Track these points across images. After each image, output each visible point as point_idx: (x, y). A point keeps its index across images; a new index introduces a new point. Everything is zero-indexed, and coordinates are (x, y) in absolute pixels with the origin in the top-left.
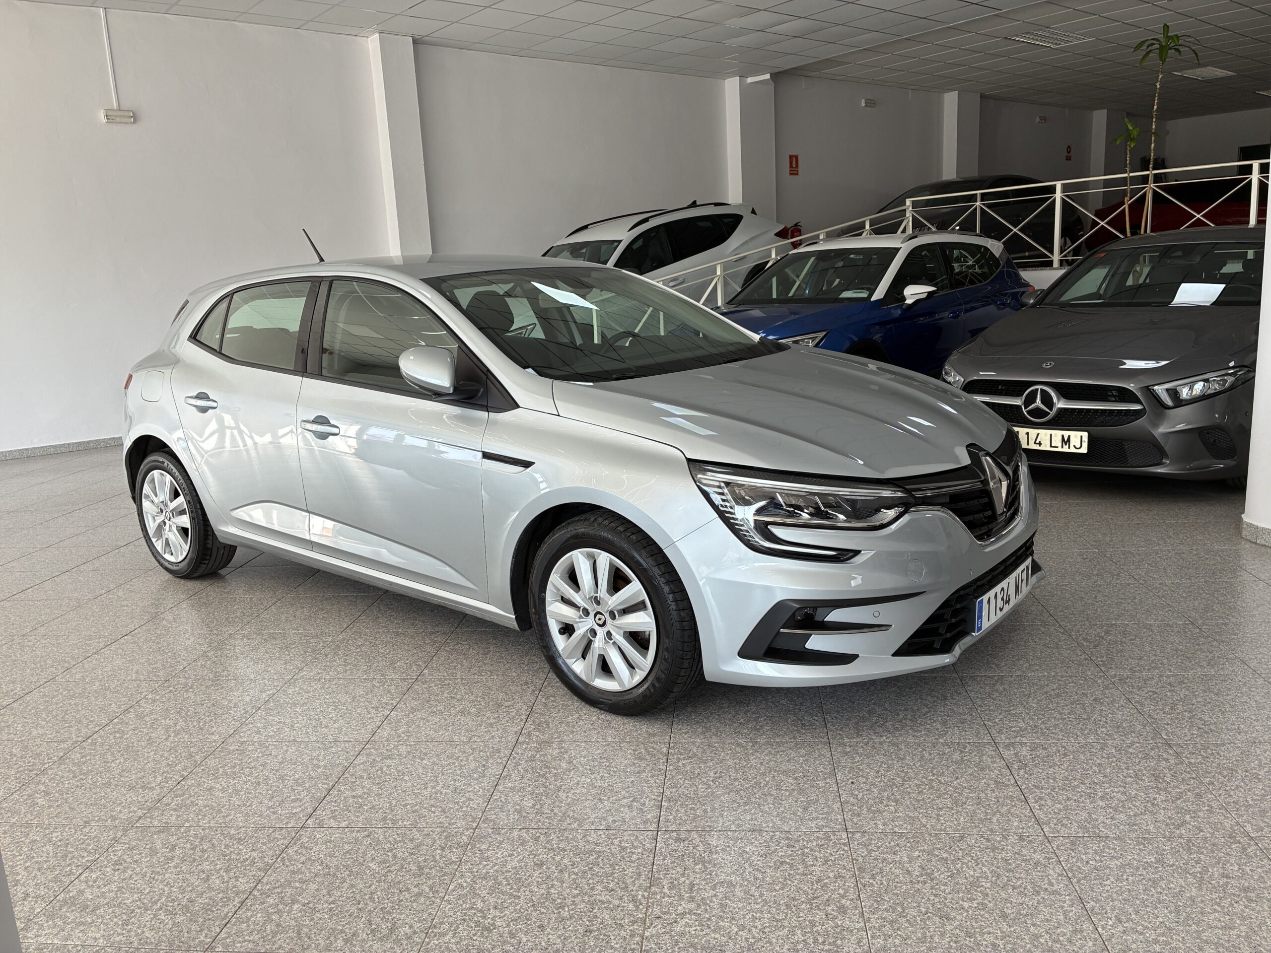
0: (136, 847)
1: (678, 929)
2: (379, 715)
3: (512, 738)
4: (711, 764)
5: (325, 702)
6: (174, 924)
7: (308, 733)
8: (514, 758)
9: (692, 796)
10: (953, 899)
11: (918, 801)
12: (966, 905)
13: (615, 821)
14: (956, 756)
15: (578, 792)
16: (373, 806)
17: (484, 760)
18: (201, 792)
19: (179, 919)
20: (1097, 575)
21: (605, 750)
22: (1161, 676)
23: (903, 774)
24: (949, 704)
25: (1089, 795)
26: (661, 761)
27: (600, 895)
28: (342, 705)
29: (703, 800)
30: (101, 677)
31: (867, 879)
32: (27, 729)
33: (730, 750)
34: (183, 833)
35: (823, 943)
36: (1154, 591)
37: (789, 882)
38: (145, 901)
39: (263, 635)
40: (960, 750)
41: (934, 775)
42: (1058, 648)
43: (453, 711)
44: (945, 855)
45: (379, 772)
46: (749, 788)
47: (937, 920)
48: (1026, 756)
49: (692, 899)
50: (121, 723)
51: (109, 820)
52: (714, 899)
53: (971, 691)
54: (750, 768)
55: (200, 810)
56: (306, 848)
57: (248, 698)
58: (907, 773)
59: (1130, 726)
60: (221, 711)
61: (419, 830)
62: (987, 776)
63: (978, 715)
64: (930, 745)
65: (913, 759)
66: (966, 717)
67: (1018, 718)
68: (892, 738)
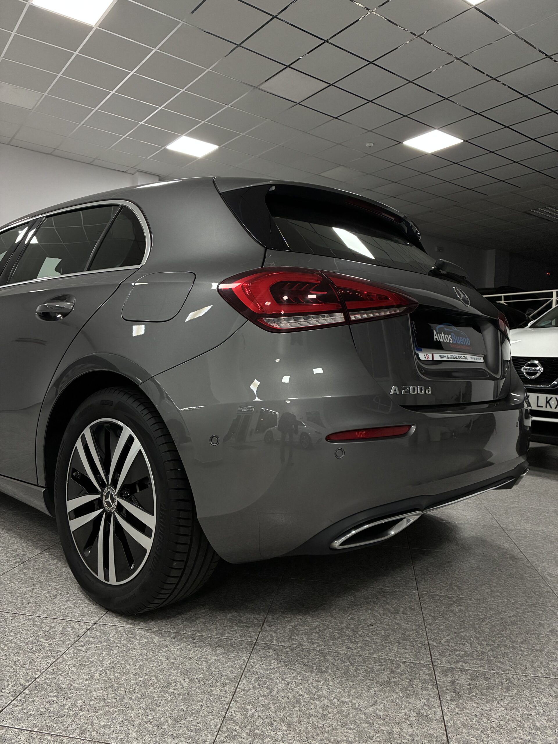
4: (116, 652)
23: (314, 691)
24: (398, 618)
26: (68, 642)
29: (72, 693)
40: (391, 670)
48: (463, 685)
53: (426, 608)
54: (151, 662)
58: (319, 690)
62: (411, 706)
63: (425, 634)
64: (361, 659)
65: (335, 674)
66: (411, 633)
67: (466, 642)
68: (323, 647)
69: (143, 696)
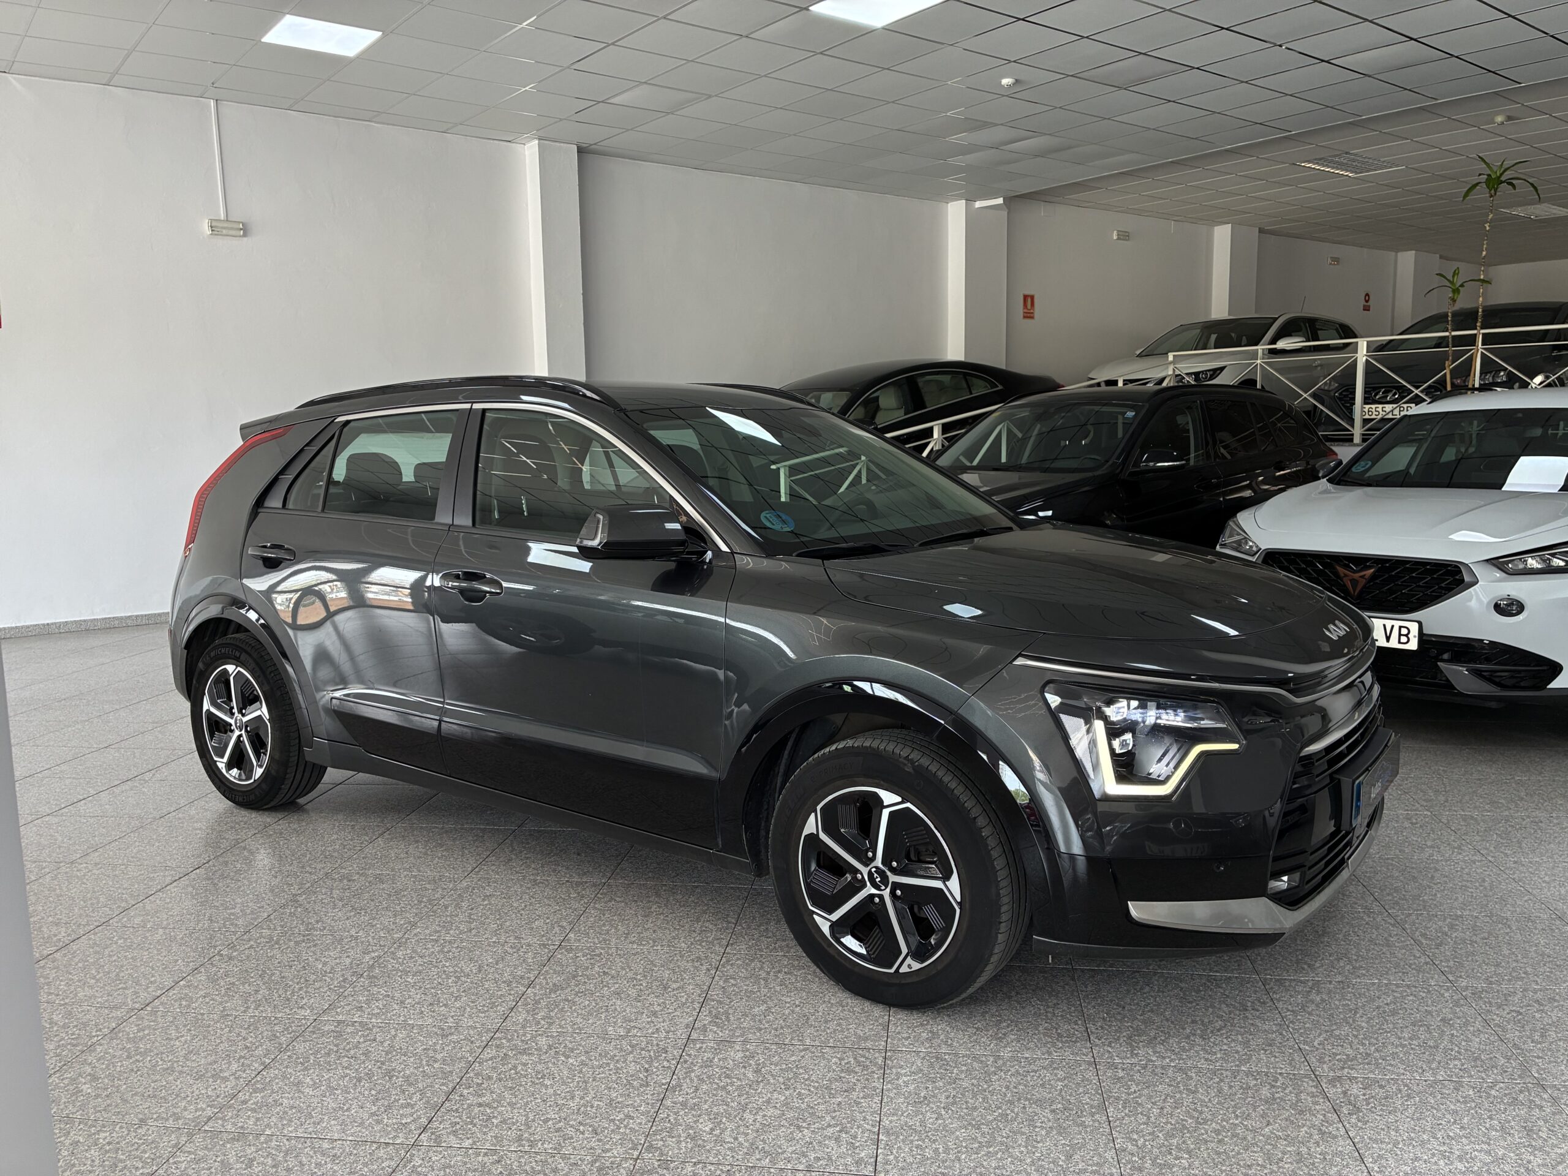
0: (203, 1159)
2: (513, 992)
3: (682, 1033)
4: (941, 1084)
5: (445, 971)
7: (422, 1012)
8: (686, 1062)
9: (919, 1129)
13: (818, 1159)
14: (1265, 1092)
15: (769, 1114)
16: (504, 1120)
17: (647, 1062)
18: (286, 1088)
20: (1431, 847)
21: (802, 1057)
22: (1525, 990)
24: (1250, 1017)
26: (876, 1076)
28: (465, 976)
29: (933, 1135)
30: (165, 923)
32: (72, 988)
33: (965, 1065)
34: (263, 1143)
36: (1507, 872)
39: (366, 876)
40: (1269, 1083)
42: (1388, 945)
43: (605, 991)
45: (513, 1071)
46: (992, 1121)
48: (1358, 1096)
50: (188, 986)
51: (171, 1120)
53: (1279, 1000)
54: (992, 1093)
55: (285, 1113)
57: (348, 961)
58: (1201, 1113)
59: (1491, 1058)
60: (313, 977)
63: (1290, 1035)
64: (1229, 1073)
65: (1208, 1093)
66: (1274, 1036)
67: (1344, 1042)
68: (1177, 1061)
69: (1013, 1132)
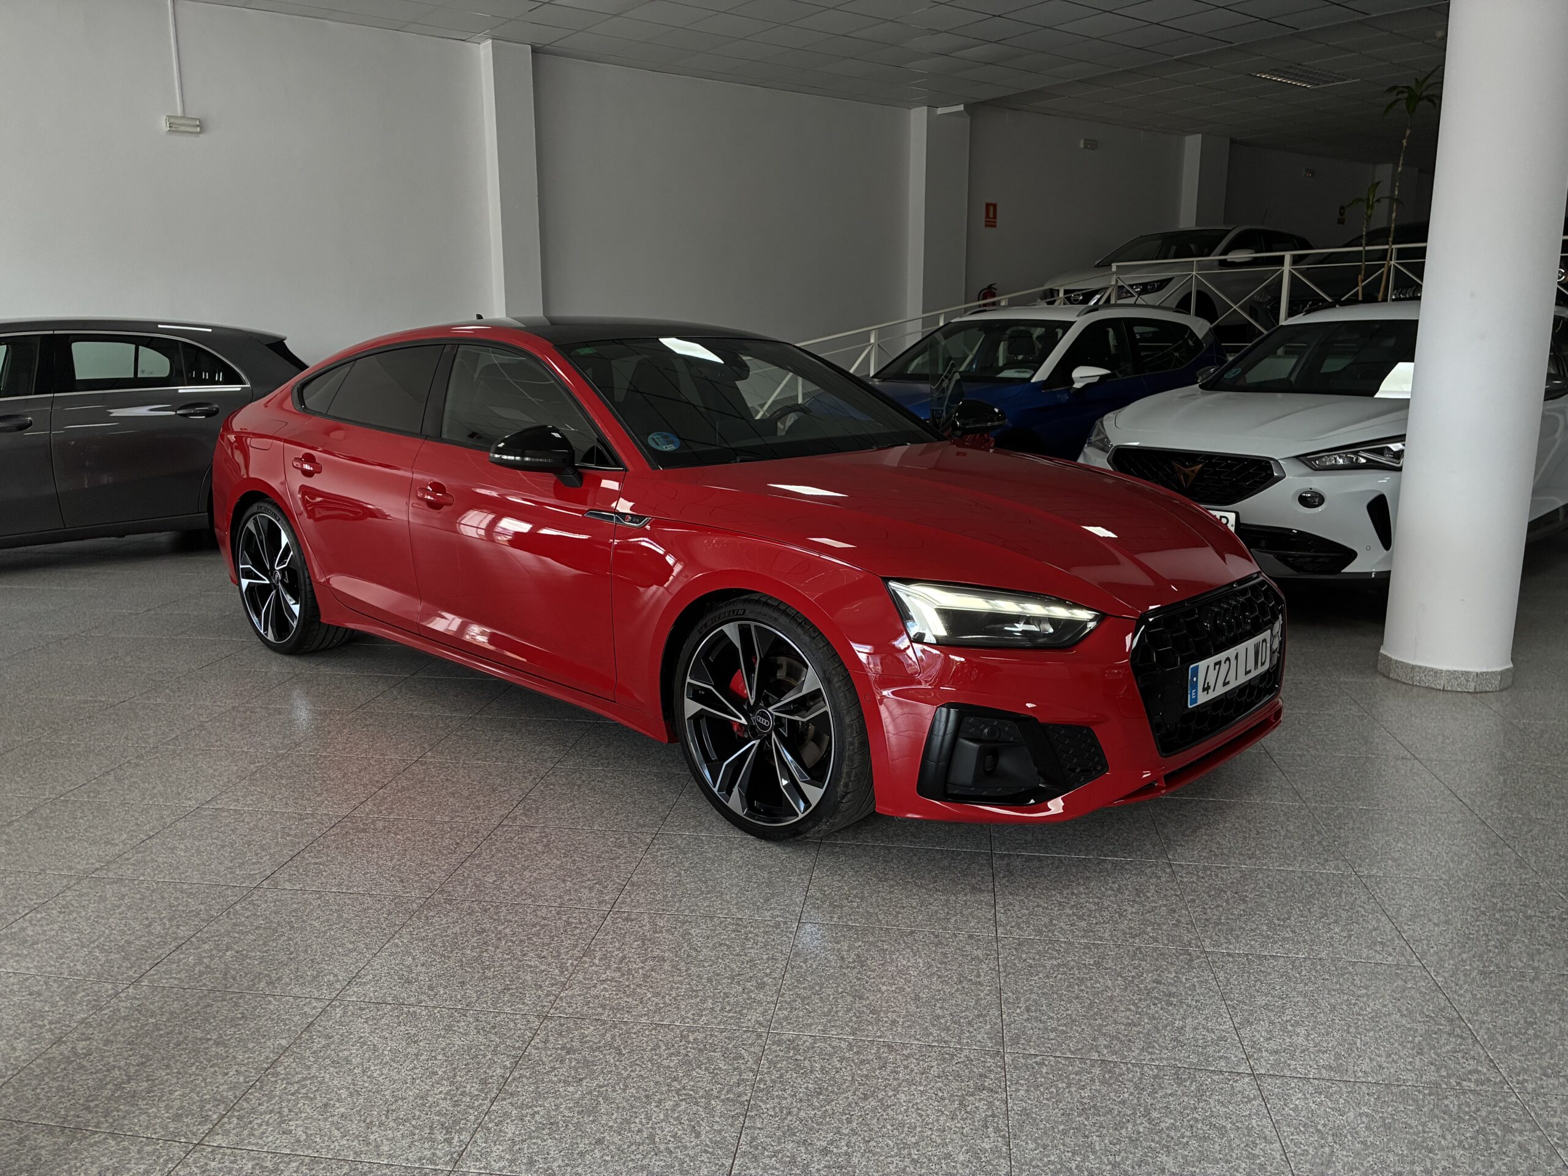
0: (87, 894)
1: (594, 992)
2: (366, 792)
3: (495, 821)
4: (690, 855)
5: (314, 777)
6: (107, 961)
8: (491, 839)
9: (658, 882)
10: (874, 983)
11: (884, 899)
12: (884, 988)
13: (570, 900)
14: (945, 863)
15: (544, 872)
17: (459, 839)
18: (163, 851)
19: (113, 956)
23: (881, 875)
25: (1060, 904)
26: (641, 850)
27: (530, 961)
29: (668, 887)
31: (799, 961)
33: (716, 843)
34: (135, 885)
35: (729, 1011)
37: (720, 960)
38: (84, 940)
40: (952, 858)
41: (912, 878)
43: (443, 792)
44: (886, 947)
45: (349, 843)
46: (718, 878)
47: (849, 999)
48: (1017, 866)
49: (619, 969)
51: (65, 870)
52: (640, 971)
54: (728, 861)
56: (254, 905)
57: (235, 768)
61: (371, 896)
64: (923, 850)
69: (732, 885)
